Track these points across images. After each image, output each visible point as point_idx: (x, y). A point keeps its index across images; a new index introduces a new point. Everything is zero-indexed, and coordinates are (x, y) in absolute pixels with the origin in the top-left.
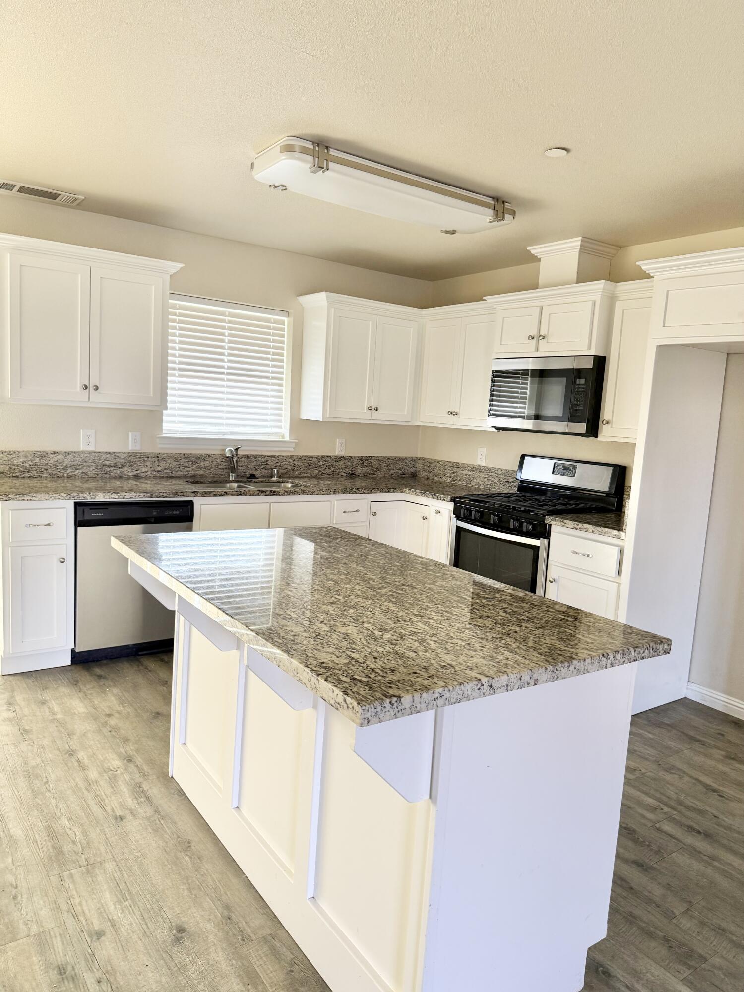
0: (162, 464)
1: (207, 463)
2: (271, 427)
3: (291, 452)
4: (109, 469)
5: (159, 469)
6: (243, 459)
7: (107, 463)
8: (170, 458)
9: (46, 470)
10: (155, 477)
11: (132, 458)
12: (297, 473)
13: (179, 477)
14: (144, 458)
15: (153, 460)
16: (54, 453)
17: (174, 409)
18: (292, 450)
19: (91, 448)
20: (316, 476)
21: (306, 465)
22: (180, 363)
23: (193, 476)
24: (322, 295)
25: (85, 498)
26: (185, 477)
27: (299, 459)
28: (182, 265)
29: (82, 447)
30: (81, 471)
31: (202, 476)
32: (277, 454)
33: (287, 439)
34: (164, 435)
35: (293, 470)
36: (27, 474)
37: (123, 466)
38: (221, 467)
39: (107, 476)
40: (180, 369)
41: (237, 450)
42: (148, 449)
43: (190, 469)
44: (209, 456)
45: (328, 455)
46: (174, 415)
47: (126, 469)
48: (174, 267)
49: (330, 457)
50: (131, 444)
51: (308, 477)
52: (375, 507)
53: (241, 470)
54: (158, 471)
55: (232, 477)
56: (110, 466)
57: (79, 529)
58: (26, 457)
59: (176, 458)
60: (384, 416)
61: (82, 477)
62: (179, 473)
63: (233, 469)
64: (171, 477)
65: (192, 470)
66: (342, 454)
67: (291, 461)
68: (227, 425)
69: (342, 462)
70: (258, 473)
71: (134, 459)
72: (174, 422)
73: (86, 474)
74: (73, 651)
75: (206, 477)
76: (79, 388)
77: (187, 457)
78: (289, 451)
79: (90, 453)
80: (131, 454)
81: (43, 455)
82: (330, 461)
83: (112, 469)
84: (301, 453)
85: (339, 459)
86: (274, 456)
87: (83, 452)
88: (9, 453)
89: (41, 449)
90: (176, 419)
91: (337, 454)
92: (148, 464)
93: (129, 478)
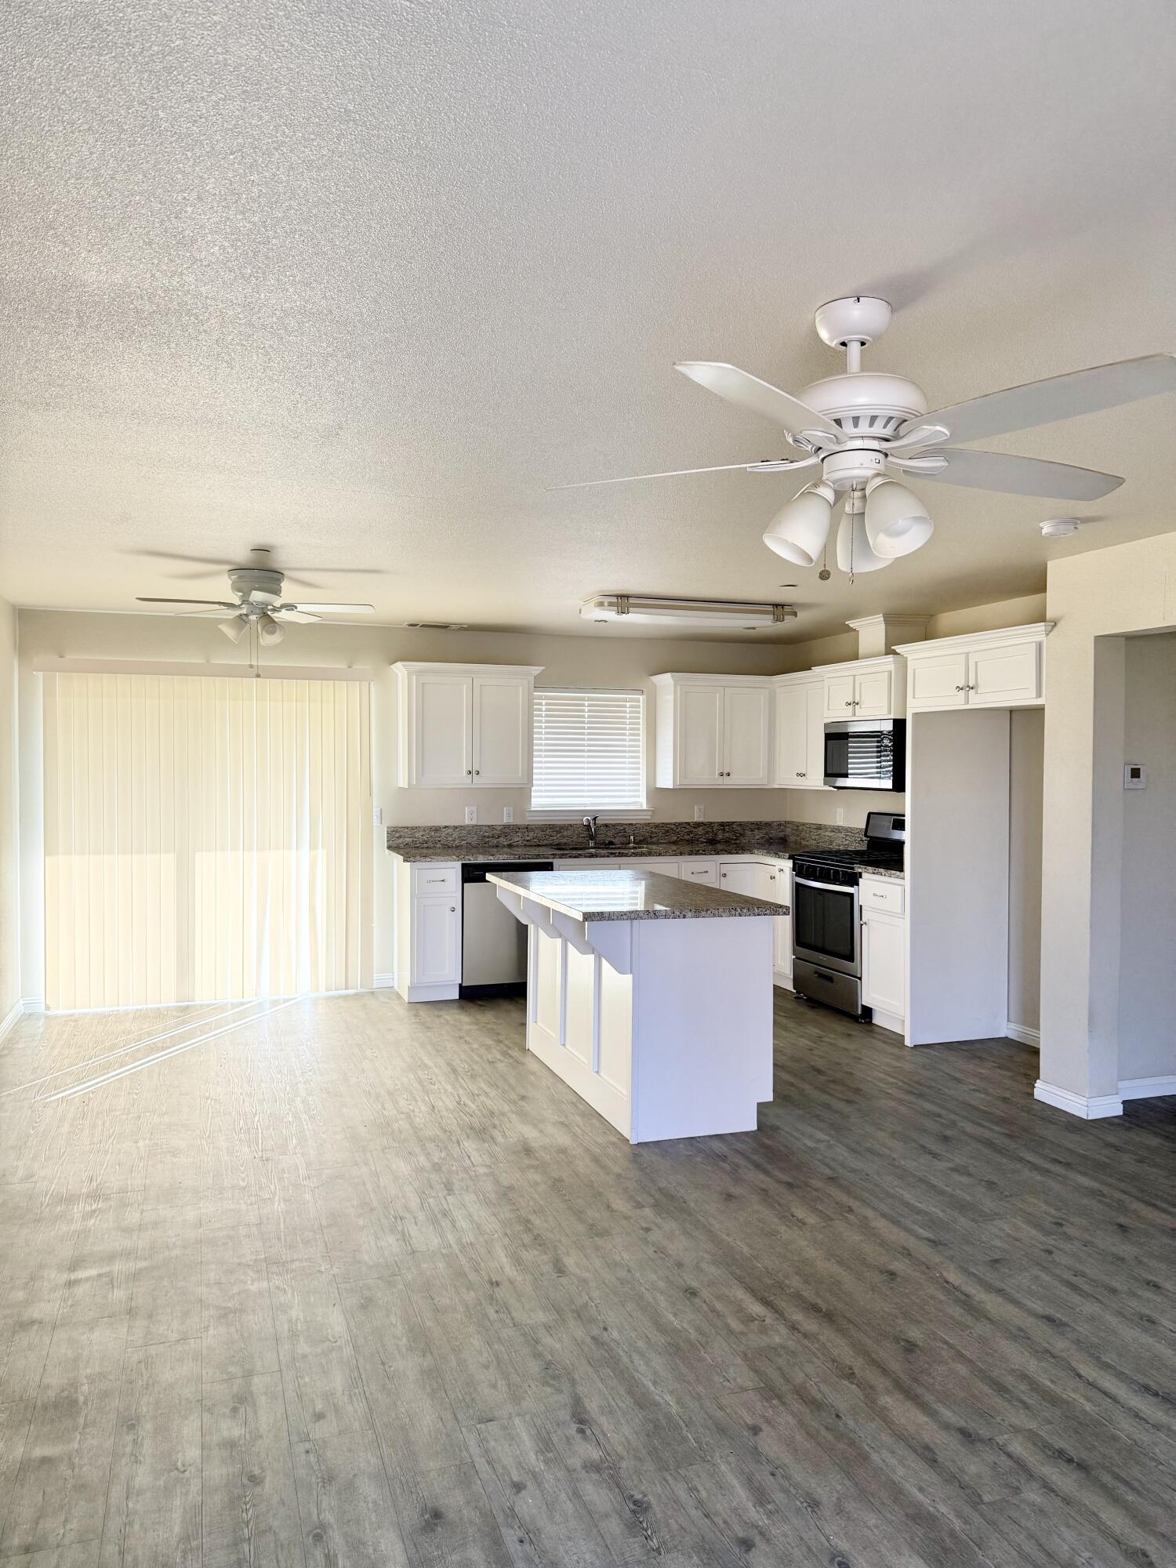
0: (531, 834)
1: (570, 833)
2: (631, 797)
3: (648, 819)
4: (487, 840)
5: (528, 838)
6: (602, 828)
7: (486, 834)
8: (537, 828)
9: (439, 841)
10: (525, 846)
11: (506, 830)
12: (654, 840)
13: (546, 845)
14: (516, 829)
15: (523, 831)
16: (446, 827)
17: (541, 785)
18: (649, 817)
19: (474, 822)
20: (675, 843)
21: (664, 832)
22: (546, 745)
23: (558, 844)
24: (669, 675)
25: (469, 860)
26: (551, 845)
27: (657, 826)
28: (544, 668)
29: (467, 822)
30: (465, 842)
31: (565, 844)
32: (634, 822)
33: (645, 807)
34: (532, 809)
35: (651, 837)
36: (425, 845)
37: (499, 837)
38: (582, 835)
39: (486, 845)
40: (546, 751)
41: (595, 819)
42: (519, 822)
43: (555, 838)
44: (571, 825)
45: (687, 821)
46: (541, 791)
47: (501, 839)
48: (536, 670)
49: (688, 824)
50: (507, 818)
51: (666, 843)
52: (725, 869)
53: (600, 838)
54: (528, 841)
55: (591, 844)
56: (489, 837)
57: (465, 884)
58: (424, 831)
59: (544, 828)
60: (738, 780)
61: (467, 848)
62: (545, 842)
63: (592, 837)
64: (539, 846)
65: (556, 839)
66: (701, 820)
67: (648, 828)
68: (588, 797)
69: (701, 828)
70: (616, 841)
71: (508, 830)
72: (541, 797)
73: (470, 844)
74: (460, 985)
75: (569, 845)
76: (465, 773)
77: (552, 827)
78: (647, 818)
79: (473, 826)
80: (506, 826)
81: (437, 829)
82: (688, 827)
83: (490, 839)
84: (658, 820)
85: (698, 825)
86: (632, 824)
87: (468, 826)
88: (412, 828)
89: (436, 824)
90: (543, 794)
91: (696, 820)
92: (519, 834)
93: (504, 846)
